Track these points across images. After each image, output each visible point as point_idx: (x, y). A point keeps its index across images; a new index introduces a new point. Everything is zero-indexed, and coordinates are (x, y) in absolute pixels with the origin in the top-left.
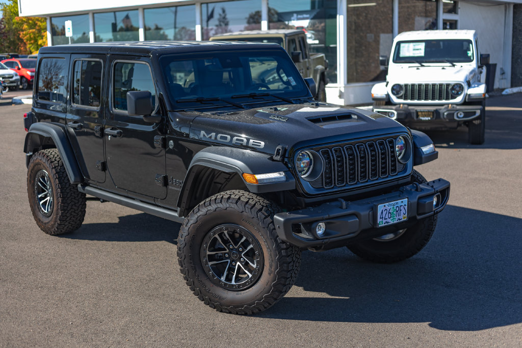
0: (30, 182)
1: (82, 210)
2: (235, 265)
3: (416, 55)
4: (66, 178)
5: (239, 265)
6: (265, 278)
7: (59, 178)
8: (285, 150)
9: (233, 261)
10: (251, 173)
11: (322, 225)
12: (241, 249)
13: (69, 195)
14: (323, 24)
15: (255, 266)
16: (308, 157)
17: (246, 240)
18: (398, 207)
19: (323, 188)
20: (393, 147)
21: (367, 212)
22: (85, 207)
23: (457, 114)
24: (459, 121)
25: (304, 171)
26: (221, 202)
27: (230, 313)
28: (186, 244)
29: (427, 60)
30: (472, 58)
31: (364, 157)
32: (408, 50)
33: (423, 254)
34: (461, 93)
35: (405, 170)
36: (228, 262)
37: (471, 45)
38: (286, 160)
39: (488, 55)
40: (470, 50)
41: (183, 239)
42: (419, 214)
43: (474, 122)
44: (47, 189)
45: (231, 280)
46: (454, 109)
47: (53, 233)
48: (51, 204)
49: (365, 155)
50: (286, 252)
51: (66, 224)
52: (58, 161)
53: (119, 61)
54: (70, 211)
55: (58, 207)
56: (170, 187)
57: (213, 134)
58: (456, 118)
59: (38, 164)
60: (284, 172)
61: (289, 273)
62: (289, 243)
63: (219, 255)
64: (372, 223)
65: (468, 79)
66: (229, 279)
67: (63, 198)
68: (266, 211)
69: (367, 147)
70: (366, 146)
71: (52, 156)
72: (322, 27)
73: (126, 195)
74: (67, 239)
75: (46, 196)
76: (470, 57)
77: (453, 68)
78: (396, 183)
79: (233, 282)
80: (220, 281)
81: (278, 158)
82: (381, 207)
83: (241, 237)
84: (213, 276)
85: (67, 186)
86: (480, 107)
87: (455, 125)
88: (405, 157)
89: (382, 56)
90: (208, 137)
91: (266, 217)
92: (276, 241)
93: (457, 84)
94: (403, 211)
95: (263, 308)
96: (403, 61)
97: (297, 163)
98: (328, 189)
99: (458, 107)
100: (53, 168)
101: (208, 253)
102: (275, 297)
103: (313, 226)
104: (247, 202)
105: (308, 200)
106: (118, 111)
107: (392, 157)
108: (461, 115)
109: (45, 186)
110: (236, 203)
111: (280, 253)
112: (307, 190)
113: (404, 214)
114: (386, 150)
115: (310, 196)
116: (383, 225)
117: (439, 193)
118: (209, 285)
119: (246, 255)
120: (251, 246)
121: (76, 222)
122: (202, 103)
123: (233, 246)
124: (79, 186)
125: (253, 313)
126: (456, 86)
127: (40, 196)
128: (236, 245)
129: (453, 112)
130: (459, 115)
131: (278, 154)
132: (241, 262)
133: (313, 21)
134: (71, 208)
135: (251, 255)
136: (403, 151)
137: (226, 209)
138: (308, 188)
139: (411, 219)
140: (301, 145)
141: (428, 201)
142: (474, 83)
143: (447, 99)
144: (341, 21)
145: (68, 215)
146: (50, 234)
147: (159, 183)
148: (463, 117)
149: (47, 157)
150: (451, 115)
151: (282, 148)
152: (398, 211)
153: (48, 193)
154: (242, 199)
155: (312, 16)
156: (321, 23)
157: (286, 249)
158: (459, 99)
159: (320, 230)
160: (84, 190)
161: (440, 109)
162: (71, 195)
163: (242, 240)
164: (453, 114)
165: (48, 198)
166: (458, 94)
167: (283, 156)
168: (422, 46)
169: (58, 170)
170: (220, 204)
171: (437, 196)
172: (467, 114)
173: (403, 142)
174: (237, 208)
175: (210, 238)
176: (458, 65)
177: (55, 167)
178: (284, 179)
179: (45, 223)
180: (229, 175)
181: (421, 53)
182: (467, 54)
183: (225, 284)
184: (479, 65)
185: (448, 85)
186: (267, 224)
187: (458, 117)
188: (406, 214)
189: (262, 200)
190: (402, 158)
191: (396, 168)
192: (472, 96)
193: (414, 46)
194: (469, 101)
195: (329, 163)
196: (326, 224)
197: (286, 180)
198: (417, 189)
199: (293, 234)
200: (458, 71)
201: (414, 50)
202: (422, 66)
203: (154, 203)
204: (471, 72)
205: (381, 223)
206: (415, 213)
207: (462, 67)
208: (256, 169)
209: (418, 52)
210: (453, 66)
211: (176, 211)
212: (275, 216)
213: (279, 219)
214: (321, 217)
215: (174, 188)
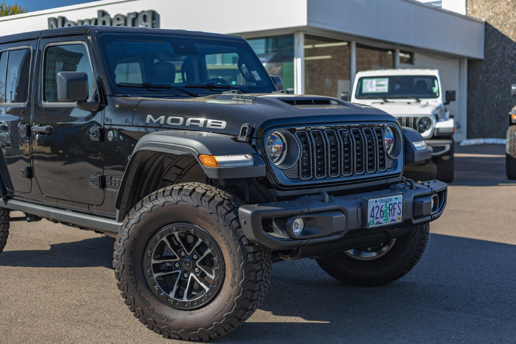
1: (5, 230)
2: (188, 278)
3: (379, 91)
5: (192, 277)
6: (227, 291)
8: (253, 130)
9: (185, 272)
10: (210, 154)
11: (299, 221)
12: (195, 257)
15: (213, 277)
16: (280, 140)
17: (202, 243)
18: (391, 204)
19: (300, 178)
20: (381, 138)
21: (355, 209)
22: (9, 228)
25: (275, 157)
26: (171, 194)
27: (181, 339)
28: (125, 250)
29: (391, 96)
30: (437, 95)
31: (348, 145)
32: (371, 86)
33: (410, 277)
34: (429, 128)
35: (395, 166)
36: (178, 273)
37: (436, 82)
38: (254, 143)
39: (454, 92)
40: (434, 86)
41: (122, 244)
42: (415, 218)
43: (443, 158)
45: (182, 297)
49: (350, 143)
50: (254, 257)
53: (51, 44)
56: (108, 189)
57: (162, 118)
60: (251, 154)
61: (257, 285)
62: (259, 244)
63: (168, 265)
64: (360, 223)
65: (435, 113)
66: (179, 295)
68: (228, 205)
69: (352, 133)
70: (349, 132)
72: (279, 70)
73: (55, 204)
76: (436, 93)
77: (418, 104)
78: (384, 182)
79: (185, 299)
80: (169, 297)
81: (244, 139)
82: (372, 203)
83: (196, 240)
84: (160, 292)
86: (449, 141)
88: (395, 151)
89: (344, 93)
90: (155, 121)
91: (228, 212)
92: (240, 242)
93: (424, 118)
94: (397, 210)
95: (224, 331)
96: (366, 97)
97: (267, 147)
98: (305, 181)
101: (153, 262)
102: (239, 315)
103: (289, 222)
104: (204, 194)
105: (280, 193)
106: (47, 104)
107: (380, 149)
110: (190, 195)
111: (246, 258)
112: (280, 181)
113: (399, 214)
114: (373, 140)
115: (282, 187)
116: (374, 226)
117: (436, 195)
118: (153, 303)
119: (202, 263)
120: (209, 251)
123: (185, 253)
125: (210, 338)
126: (423, 119)
128: (189, 251)
131: (244, 133)
132: (195, 273)
133: (269, 64)
135: (208, 262)
136: (392, 145)
137: (177, 203)
138: (282, 177)
139: (406, 223)
140: (271, 124)
141: (426, 201)
142: (442, 118)
144: (298, 64)
147: (95, 186)
148: (433, 152)
151: (249, 126)
152: (391, 210)
154: (197, 190)
155: (268, 60)
157: (254, 253)
158: (427, 133)
159: (298, 227)
160: (6, 204)
163: (197, 244)
166: (425, 128)
167: (251, 136)
168: (386, 82)
170: (170, 197)
171: (434, 198)
172: (436, 149)
173: (392, 134)
174: (191, 201)
175: (156, 241)
176: (424, 101)
178: (251, 163)
180: (181, 170)
181: (385, 89)
182: (432, 90)
183: (175, 302)
184: (445, 101)
185: (415, 119)
186: (230, 220)
188: (401, 214)
189: (222, 193)
190: (391, 153)
191: (384, 163)
192: (441, 131)
193: (377, 81)
194: (438, 135)
195: (307, 148)
196: (305, 220)
197: (255, 165)
198: (411, 187)
199: (264, 232)
200: (424, 106)
201: (377, 85)
202: (386, 101)
203: (89, 212)
204: (438, 108)
205: (372, 223)
206: (410, 216)
207: (427, 103)
208: (216, 149)
209: (381, 88)
210: (419, 101)
211: (114, 219)
212: (241, 209)
213: (245, 211)
214: (298, 211)
215: (112, 190)
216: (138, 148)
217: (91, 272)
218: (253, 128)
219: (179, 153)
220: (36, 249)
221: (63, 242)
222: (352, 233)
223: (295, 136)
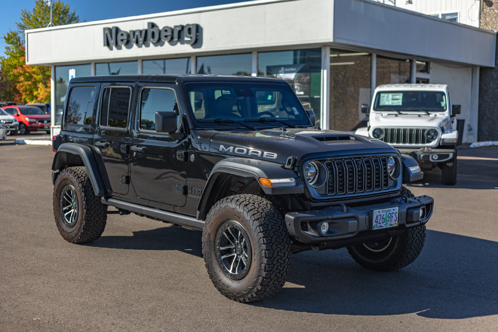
0: (56, 195)
1: (104, 221)
3: (394, 104)
4: (91, 192)
7: (85, 192)
8: (295, 161)
9: (238, 255)
10: (266, 177)
11: (326, 224)
13: (93, 206)
14: (308, 78)
16: (314, 168)
18: (390, 213)
19: (327, 194)
20: (385, 165)
21: (364, 216)
22: (106, 219)
23: (432, 156)
24: (433, 163)
25: (310, 179)
29: (405, 109)
30: (445, 108)
31: (361, 171)
32: (388, 100)
34: (435, 139)
35: (395, 185)
36: (234, 256)
37: (444, 97)
38: (296, 169)
39: (460, 106)
40: (443, 101)
42: (408, 223)
43: (447, 164)
44: (71, 202)
46: (429, 151)
47: (76, 241)
48: (75, 215)
49: (362, 169)
51: (89, 233)
52: (85, 177)
53: (146, 87)
54: (93, 222)
55: (82, 217)
56: (189, 195)
57: (232, 148)
58: (431, 160)
59: (66, 179)
60: (294, 178)
64: (367, 225)
65: (442, 126)
67: (88, 209)
70: (363, 162)
71: (79, 172)
72: (307, 80)
73: (147, 204)
74: (89, 247)
75: (70, 209)
76: (444, 107)
77: (428, 116)
78: (387, 196)
81: (289, 167)
82: (376, 212)
85: (92, 198)
86: (453, 150)
87: (430, 166)
88: (396, 175)
89: (363, 105)
90: (226, 150)
93: (432, 130)
94: (394, 218)
96: (383, 109)
97: (305, 172)
98: (331, 196)
99: (433, 150)
100: (80, 182)
101: (220, 248)
103: (319, 225)
105: (313, 204)
106: (143, 131)
107: (385, 173)
108: (436, 157)
109: (70, 200)
112: (313, 196)
113: (396, 221)
114: (379, 167)
115: (315, 200)
116: (378, 228)
117: (424, 206)
121: (97, 232)
122: (219, 124)
123: (237, 242)
124: (103, 198)
127: (64, 209)
129: (428, 154)
130: (434, 157)
131: (289, 163)
133: (299, 74)
134: (94, 219)
136: (394, 170)
138: (314, 193)
139: (401, 227)
140: (308, 156)
141: (415, 212)
142: (447, 129)
143: (423, 142)
144: (325, 74)
145: (91, 225)
146: (73, 243)
147: (180, 192)
148: (437, 159)
149: (75, 173)
150: (426, 157)
151: (293, 158)
152: (390, 217)
153: (72, 206)
155: (298, 70)
156: (306, 76)
158: (434, 143)
159: (325, 228)
160: (107, 201)
161: (417, 152)
162: (95, 207)
164: (429, 156)
165: (73, 210)
166: (433, 139)
167: (294, 165)
168: (400, 96)
169: (84, 184)
171: (422, 209)
172: (441, 156)
173: (394, 162)
176: (432, 114)
177: (82, 182)
178: (294, 184)
179: (69, 233)
180: (243, 185)
181: (400, 103)
182: (440, 104)
184: (451, 114)
185: (424, 130)
187: (433, 159)
188: (397, 221)
190: (394, 175)
191: (388, 182)
192: (446, 141)
193: (393, 96)
194: (443, 145)
195: (332, 173)
196: (330, 224)
197: (296, 185)
198: (406, 201)
199: (302, 231)
200: (433, 119)
201: (393, 99)
202: (400, 114)
203: (174, 211)
204: (444, 121)
205: (376, 226)
206: (404, 222)
207: (436, 115)
208: (271, 174)
209: (396, 101)
210: (429, 114)
211: (195, 217)
212: (287, 216)
213: (290, 217)
214: (326, 217)
215: (192, 196)
216: (215, 171)
217: (169, 254)
218: (295, 159)
219: (245, 176)
220: (122, 235)
221: (141, 230)
222: (361, 233)
223: (324, 165)
